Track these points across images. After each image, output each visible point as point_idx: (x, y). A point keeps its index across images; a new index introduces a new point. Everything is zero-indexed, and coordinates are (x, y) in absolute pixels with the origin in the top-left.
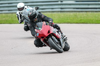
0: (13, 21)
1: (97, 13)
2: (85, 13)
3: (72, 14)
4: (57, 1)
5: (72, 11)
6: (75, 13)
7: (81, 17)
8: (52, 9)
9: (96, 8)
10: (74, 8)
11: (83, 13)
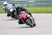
0: (2, 12)
1: (46, 8)
2: (40, 7)
3: (33, 8)
4: (25, 1)
5: (33, 7)
6: (35, 8)
7: (38, 10)
8: (23, 5)
9: (46, 5)
10: (34, 5)
11: (39, 8)
